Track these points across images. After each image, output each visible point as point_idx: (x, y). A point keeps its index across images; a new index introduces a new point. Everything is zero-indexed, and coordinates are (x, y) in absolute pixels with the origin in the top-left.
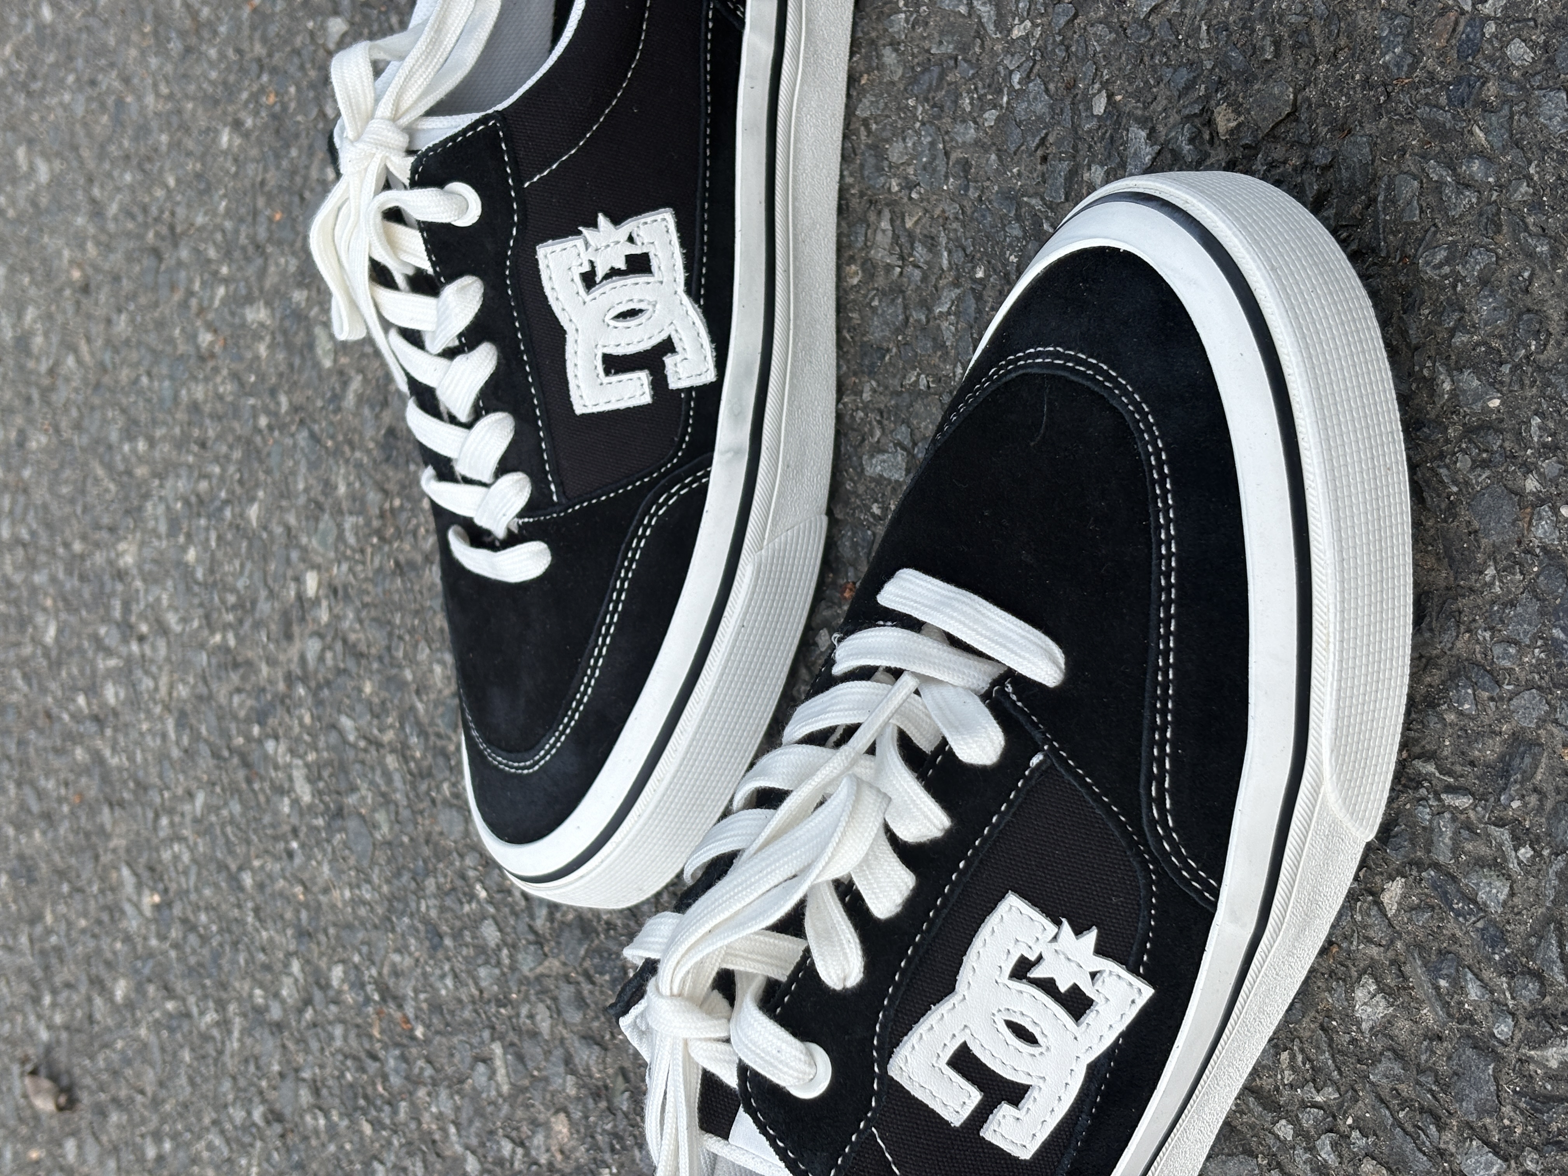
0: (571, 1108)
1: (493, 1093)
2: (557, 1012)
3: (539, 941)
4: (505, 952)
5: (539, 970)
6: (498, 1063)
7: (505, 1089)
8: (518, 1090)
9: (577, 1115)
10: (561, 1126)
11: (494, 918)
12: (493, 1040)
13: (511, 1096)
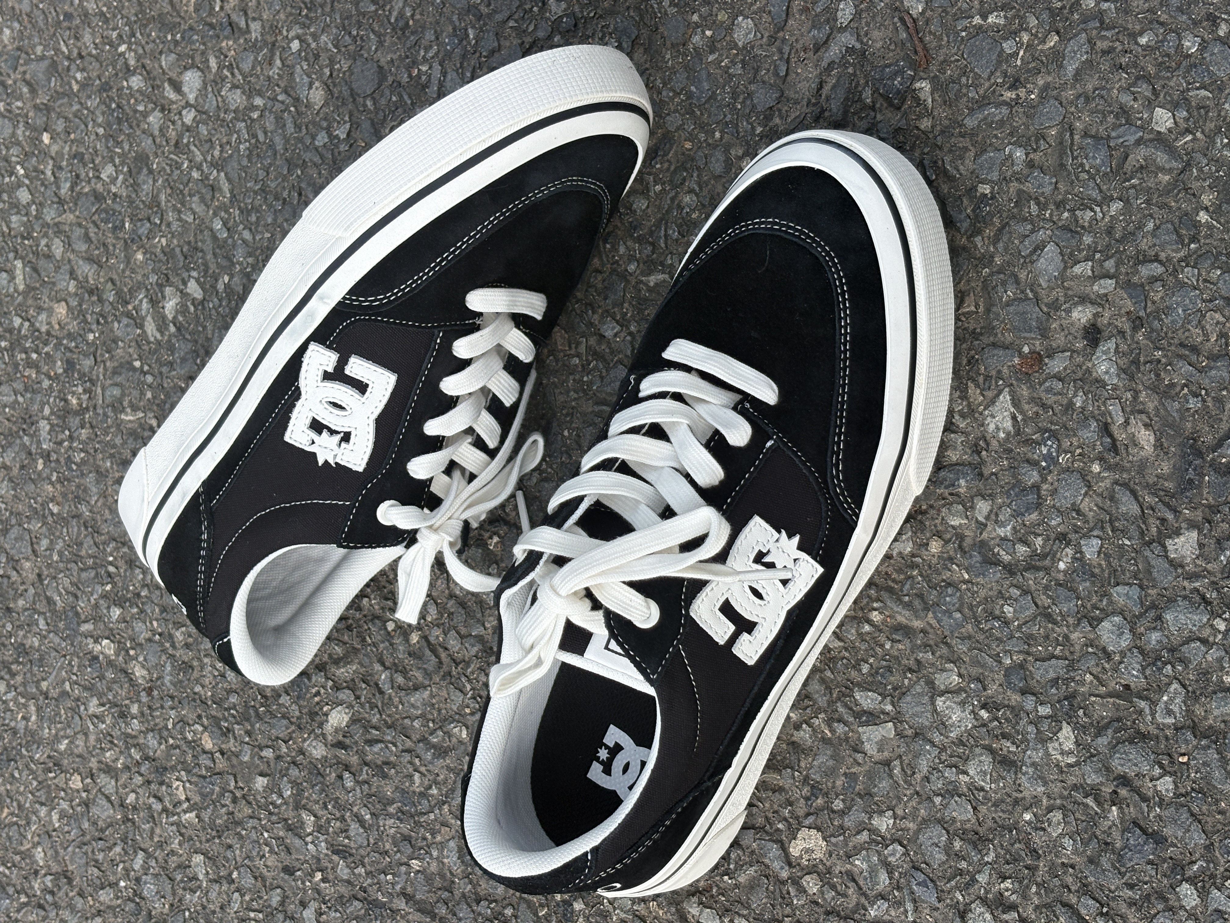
0: (70, 300)
1: (12, 290)
2: (68, 244)
3: (61, 202)
4: (34, 207)
5: (59, 219)
6: (18, 272)
7: (21, 287)
8: (29, 289)
9: (74, 303)
10: (61, 310)
11: (27, 186)
12: (15, 258)
13: (23, 292)
